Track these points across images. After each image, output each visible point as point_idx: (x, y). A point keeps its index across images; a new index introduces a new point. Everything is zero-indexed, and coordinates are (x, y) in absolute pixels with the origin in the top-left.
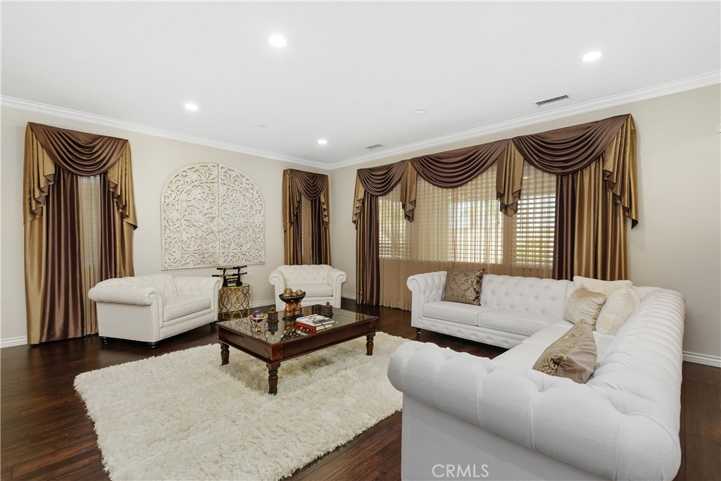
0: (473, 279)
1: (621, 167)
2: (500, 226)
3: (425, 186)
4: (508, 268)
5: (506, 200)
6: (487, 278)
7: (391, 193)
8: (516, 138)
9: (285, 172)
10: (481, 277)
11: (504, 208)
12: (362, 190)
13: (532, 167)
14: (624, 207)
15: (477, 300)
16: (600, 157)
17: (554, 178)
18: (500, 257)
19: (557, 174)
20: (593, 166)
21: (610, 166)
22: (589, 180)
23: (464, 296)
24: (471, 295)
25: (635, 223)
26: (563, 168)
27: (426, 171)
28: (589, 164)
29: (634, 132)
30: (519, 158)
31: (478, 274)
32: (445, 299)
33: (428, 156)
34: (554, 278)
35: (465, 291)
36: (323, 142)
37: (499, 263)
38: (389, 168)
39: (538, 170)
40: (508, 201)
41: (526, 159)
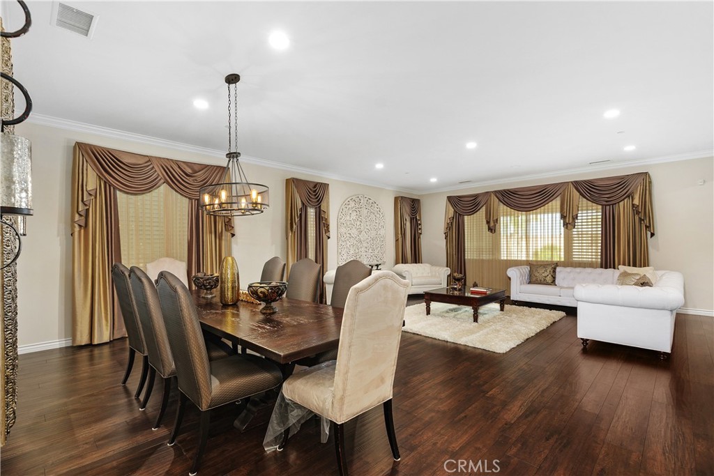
0: (549, 269)
1: (644, 202)
2: (562, 236)
3: (504, 210)
4: (569, 263)
5: (567, 220)
6: (558, 269)
7: (478, 213)
8: (575, 182)
9: (396, 199)
10: (555, 269)
11: (566, 225)
12: (451, 210)
13: (584, 199)
14: (646, 226)
15: (553, 283)
16: (630, 196)
17: (600, 207)
18: (562, 256)
19: (602, 205)
20: (626, 200)
21: (636, 202)
22: (623, 208)
23: (545, 280)
24: (549, 279)
25: (652, 235)
26: (607, 201)
27: (506, 199)
28: (623, 200)
29: (650, 182)
30: (576, 194)
31: (553, 266)
32: (530, 283)
33: (508, 190)
34: (602, 267)
35: (545, 277)
36: (433, 180)
37: (563, 260)
38: (476, 196)
39: (589, 202)
40: (569, 221)
41: (581, 194)
